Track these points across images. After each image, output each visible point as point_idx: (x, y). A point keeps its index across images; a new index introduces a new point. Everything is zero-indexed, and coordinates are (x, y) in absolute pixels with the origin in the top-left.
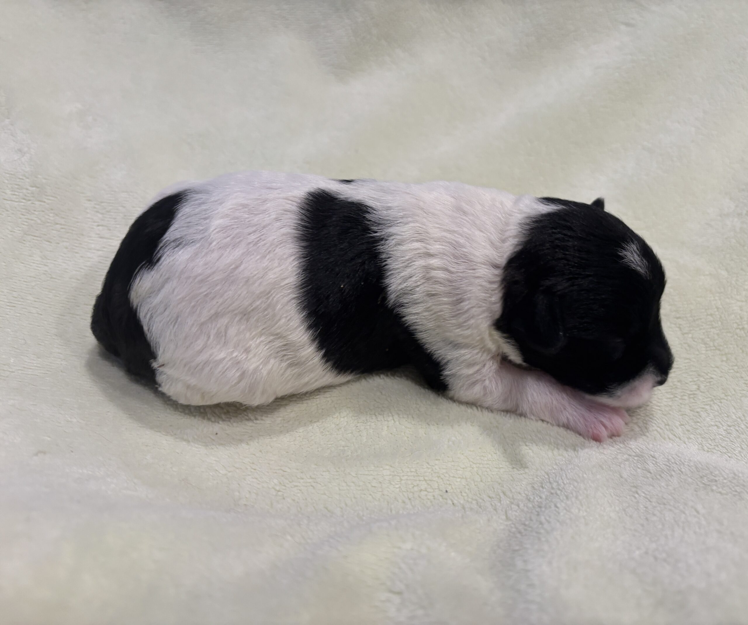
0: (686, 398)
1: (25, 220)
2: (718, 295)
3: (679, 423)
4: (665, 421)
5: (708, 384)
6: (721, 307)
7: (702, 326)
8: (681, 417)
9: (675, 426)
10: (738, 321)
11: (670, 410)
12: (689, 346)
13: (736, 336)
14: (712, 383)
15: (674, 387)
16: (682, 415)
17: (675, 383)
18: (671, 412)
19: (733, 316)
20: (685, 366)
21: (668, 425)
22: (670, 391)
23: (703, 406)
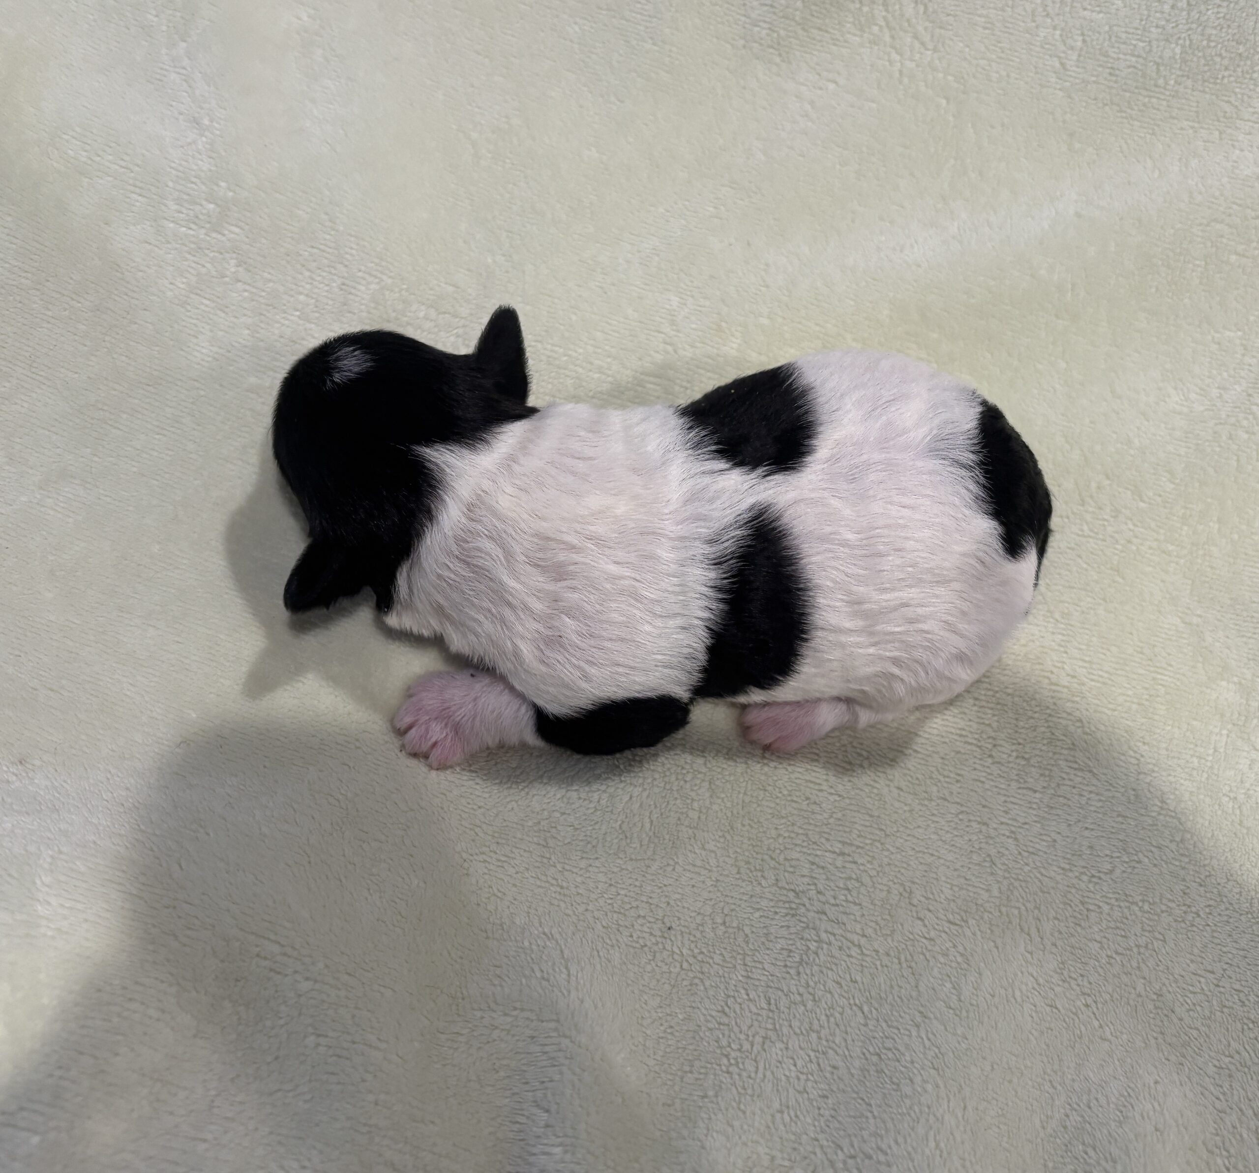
0: (1085, 878)
1: (194, 265)
2: (1230, 726)
3: (1054, 914)
4: (1038, 901)
5: (1129, 870)
6: (1222, 750)
7: (1175, 771)
8: (1061, 906)
9: (1047, 916)
10: (1234, 784)
11: (1053, 888)
12: (1137, 796)
13: (1217, 807)
14: (1136, 871)
15: (1078, 853)
16: (1065, 904)
17: (1084, 848)
18: (1052, 891)
19: (1232, 773)
20: (1113, 827)
21: (1039, 909)
22: (1069, 856)
23: (1101, 904)
